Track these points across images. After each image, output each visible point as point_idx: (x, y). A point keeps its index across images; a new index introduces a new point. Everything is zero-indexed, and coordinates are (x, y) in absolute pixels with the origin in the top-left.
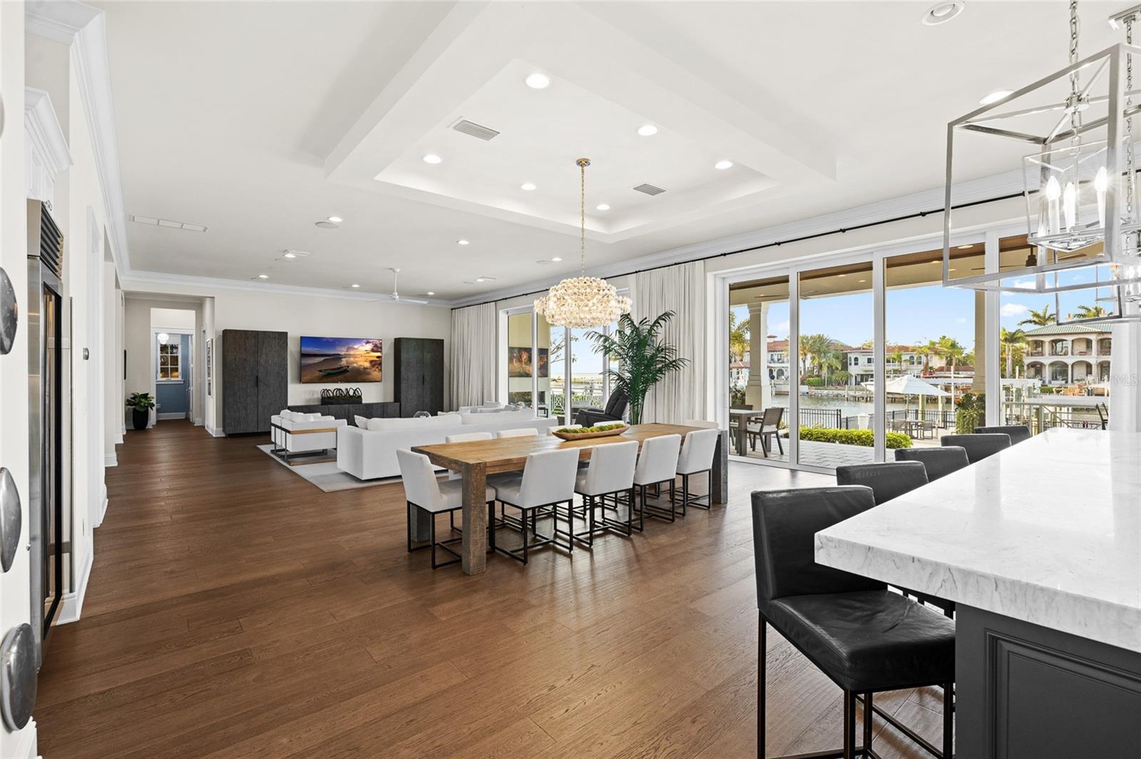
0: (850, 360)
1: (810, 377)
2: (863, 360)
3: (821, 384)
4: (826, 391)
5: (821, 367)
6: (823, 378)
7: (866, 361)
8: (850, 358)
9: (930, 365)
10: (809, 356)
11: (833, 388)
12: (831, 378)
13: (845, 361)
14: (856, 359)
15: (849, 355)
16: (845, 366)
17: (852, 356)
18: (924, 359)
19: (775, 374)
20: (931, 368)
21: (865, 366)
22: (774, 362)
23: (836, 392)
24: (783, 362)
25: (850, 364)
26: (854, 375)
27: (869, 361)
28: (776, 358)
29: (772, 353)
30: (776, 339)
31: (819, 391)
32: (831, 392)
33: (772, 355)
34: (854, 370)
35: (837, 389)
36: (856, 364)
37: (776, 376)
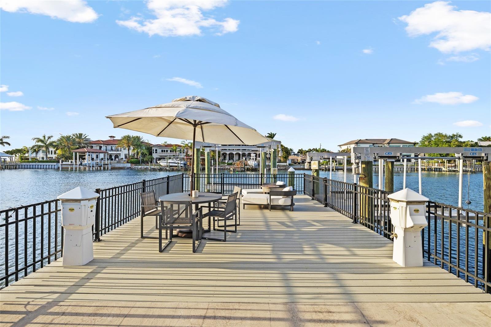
0: (153, 151)
1: (132, 159)
2: (159, 150)
3: (138, 163)
4: (140, 166)
5: (138, 153)
6: (139, 159)
7: (161, 151)
8: (153, 149)
9: (188, 153)
10: (132, 148)
11: (145, 165)
12: (143, 160)
13: (151, 151)
14: (156, 150)
15: (153, 148)
16: (151, 154)
17: (154, 149)
18: (186, 150)
19: (113, 158)
20: (188, 155)
21: (160, 153)
22: (112, 151)
23: (145, 167)
24: (118, 151)
25: (153, 153)
26: (155, 158)
27: (162, 151)
28: (114, 148)
29: (112, 146)
30: (115, 138)
31: (137, 167)
32: (143, 167)
33: (112, 147)
34: (155, 156)
35: (146, 165)
36: (156, 152)
37: (114, 159)
